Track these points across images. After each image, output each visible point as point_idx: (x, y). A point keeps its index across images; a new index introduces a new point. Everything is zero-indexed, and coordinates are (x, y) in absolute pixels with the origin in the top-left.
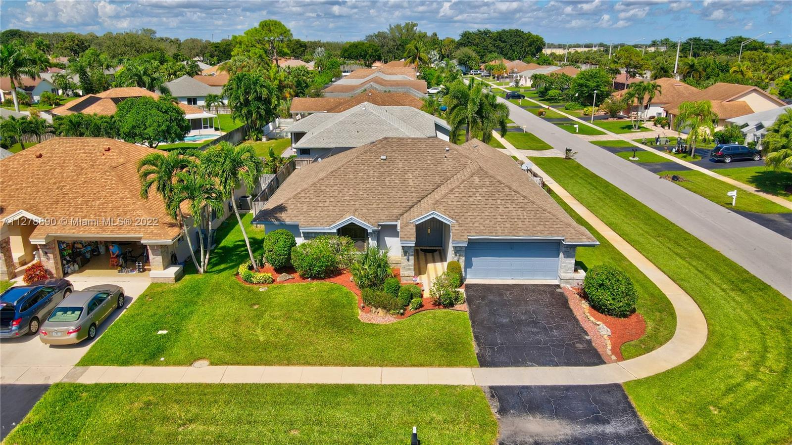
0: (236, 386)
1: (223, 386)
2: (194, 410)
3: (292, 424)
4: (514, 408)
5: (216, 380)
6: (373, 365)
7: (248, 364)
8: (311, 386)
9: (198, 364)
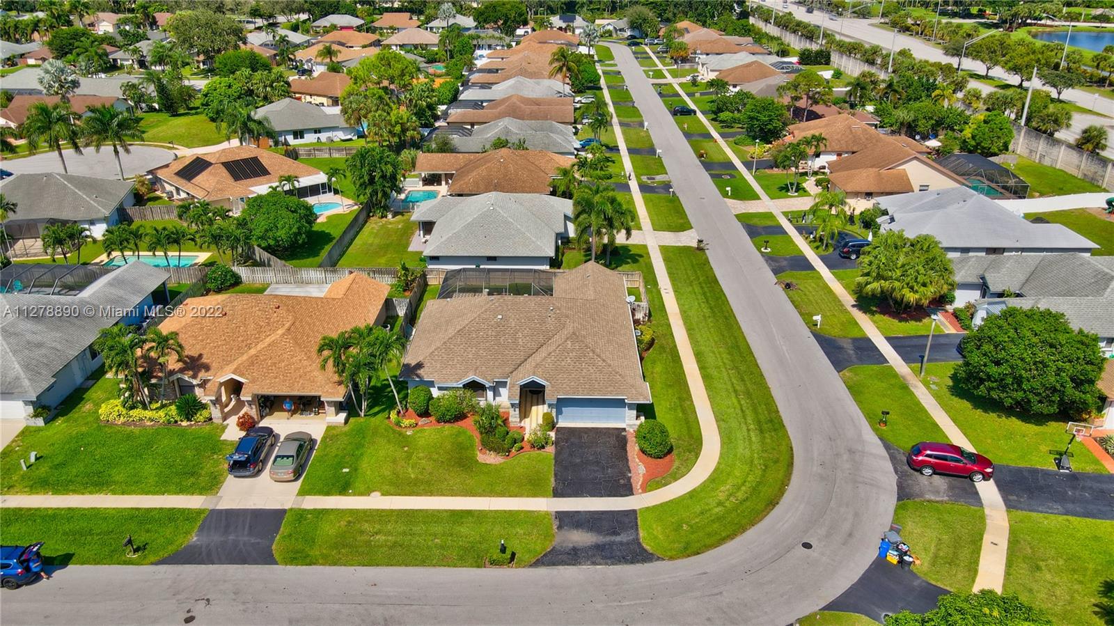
0: (400, 510)
1: (392, 511)
2: (377, 527)
3: (435, 536)
4: (567, 526)
5: (387, 507)
6: (484, 496)
7: (406, 495)
8: (446, 511)
9: (373, 494)
